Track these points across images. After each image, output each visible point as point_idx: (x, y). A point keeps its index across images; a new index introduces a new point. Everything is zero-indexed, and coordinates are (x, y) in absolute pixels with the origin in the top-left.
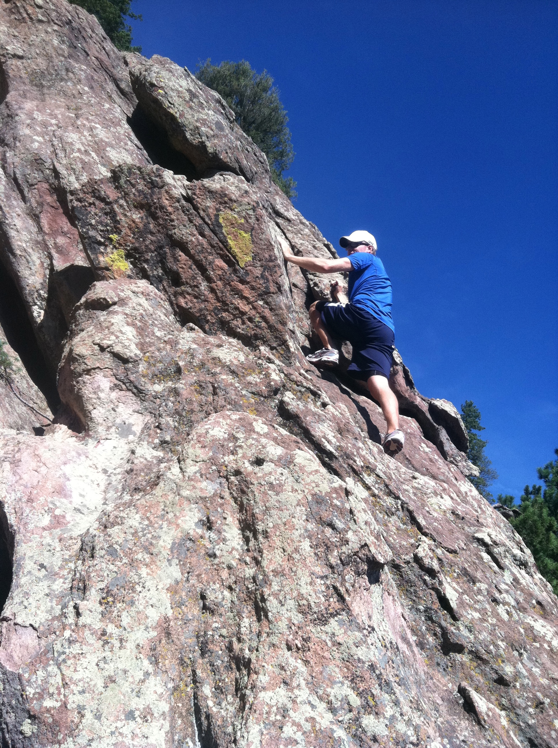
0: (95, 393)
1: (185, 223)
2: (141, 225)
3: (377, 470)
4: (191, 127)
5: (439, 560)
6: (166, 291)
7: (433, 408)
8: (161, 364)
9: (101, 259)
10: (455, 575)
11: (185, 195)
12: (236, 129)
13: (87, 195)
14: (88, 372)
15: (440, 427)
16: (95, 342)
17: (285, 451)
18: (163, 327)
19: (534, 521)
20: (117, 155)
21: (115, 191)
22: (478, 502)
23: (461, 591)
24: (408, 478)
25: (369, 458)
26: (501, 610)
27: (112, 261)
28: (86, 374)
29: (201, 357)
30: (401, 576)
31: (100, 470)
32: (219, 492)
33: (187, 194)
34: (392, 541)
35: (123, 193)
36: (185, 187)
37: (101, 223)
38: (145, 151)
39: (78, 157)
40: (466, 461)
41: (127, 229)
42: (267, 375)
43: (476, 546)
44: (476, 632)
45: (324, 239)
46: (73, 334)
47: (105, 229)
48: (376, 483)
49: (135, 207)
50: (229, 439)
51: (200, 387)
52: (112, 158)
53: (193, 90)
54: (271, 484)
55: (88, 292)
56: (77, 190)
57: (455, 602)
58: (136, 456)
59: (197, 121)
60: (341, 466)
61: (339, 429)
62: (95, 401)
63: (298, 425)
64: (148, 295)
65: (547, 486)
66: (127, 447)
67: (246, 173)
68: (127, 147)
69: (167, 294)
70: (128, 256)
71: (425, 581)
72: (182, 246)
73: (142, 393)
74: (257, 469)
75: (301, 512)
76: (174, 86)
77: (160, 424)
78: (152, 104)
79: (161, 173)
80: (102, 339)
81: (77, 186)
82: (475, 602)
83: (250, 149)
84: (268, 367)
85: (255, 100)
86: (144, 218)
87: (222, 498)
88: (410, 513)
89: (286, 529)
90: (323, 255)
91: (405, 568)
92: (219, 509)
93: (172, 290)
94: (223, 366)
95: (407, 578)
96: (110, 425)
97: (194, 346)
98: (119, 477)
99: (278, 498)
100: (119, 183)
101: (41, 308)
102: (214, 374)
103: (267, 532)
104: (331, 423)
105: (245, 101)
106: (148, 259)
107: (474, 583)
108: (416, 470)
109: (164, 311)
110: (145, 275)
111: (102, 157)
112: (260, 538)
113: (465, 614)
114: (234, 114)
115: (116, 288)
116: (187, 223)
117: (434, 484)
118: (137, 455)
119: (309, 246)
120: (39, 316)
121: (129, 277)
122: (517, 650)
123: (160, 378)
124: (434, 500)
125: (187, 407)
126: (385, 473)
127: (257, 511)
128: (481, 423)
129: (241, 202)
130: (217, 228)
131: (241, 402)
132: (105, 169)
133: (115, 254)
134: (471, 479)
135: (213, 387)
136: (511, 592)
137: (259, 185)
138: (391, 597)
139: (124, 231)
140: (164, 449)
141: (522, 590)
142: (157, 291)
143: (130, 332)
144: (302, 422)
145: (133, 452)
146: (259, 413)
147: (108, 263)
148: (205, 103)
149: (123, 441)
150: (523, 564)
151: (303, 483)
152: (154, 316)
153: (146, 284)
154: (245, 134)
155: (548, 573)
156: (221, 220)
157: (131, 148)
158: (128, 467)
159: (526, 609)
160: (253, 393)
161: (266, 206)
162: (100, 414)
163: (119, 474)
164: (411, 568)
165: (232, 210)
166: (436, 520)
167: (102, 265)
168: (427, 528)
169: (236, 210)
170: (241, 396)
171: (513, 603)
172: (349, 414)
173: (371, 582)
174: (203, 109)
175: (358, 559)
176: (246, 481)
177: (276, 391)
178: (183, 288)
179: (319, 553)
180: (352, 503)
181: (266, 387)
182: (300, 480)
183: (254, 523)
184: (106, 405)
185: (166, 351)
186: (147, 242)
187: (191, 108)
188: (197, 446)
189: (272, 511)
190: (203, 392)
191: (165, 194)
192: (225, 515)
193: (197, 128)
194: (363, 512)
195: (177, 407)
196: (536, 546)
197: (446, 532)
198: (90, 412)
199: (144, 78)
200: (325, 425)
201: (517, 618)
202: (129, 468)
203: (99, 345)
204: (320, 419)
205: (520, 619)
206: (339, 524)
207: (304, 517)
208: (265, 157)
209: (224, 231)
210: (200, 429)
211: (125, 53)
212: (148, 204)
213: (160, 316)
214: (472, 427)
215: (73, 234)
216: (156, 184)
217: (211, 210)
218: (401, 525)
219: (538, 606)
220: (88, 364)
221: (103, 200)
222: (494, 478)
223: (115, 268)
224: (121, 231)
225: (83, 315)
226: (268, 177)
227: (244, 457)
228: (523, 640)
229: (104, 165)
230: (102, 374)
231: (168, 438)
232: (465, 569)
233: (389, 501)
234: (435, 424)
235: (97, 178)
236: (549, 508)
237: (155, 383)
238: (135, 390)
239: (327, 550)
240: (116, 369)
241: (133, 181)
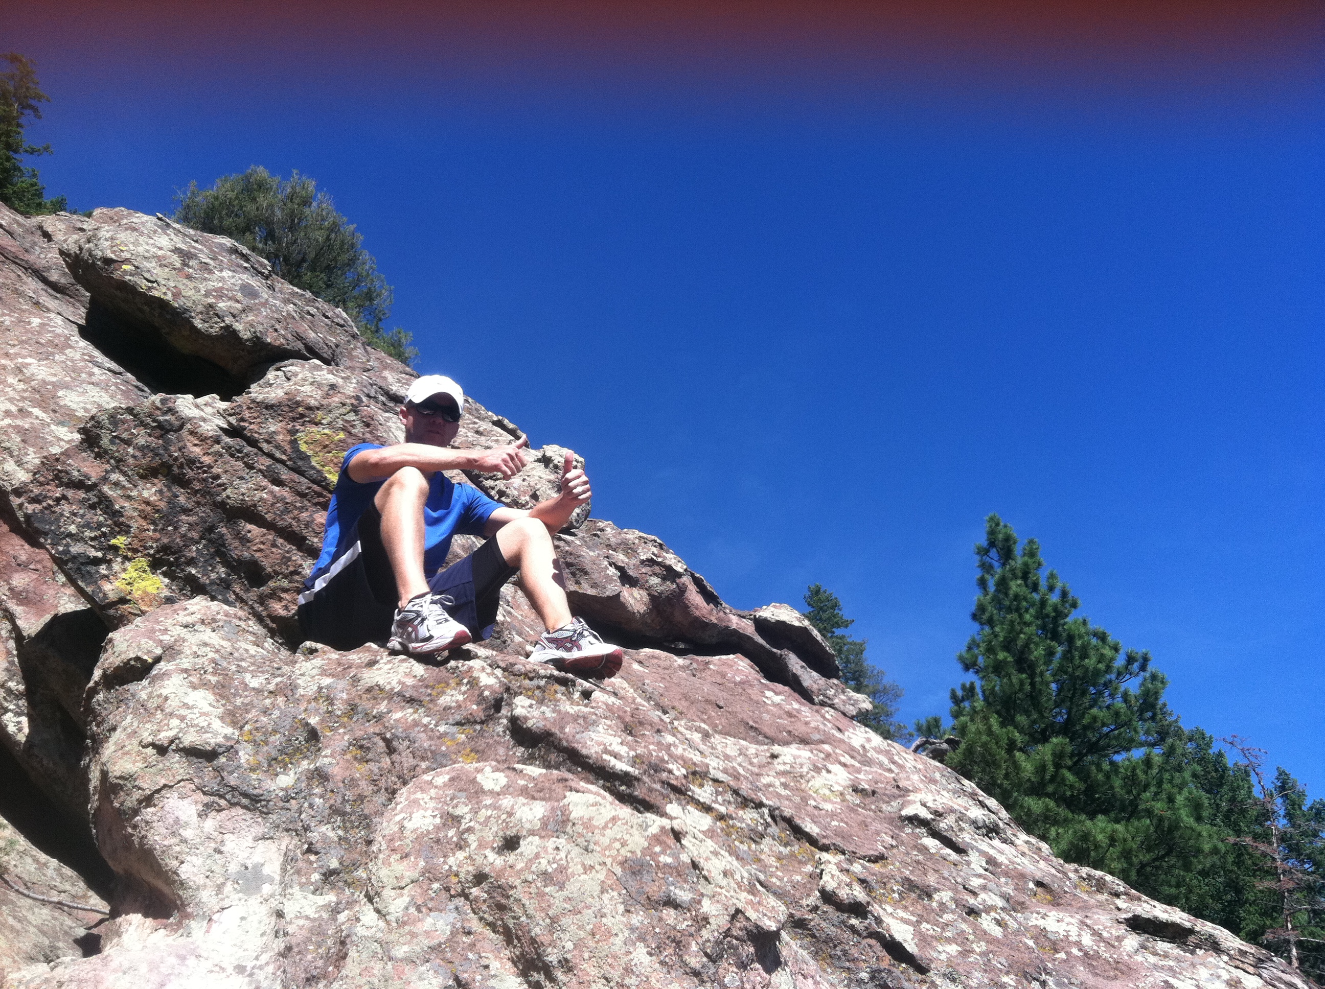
0: (173, 834)
1: (241, 473)
2: (162, 505)
3: (712, 771)
4: (200, 308)
5: (862, 881)
6: (242, 601)
7: (762, 625)
8: (278, 736)
9: (107, 587)
10: (896, 895)
11: (225, 426)
12: (278, 286)
13: (49, 487)
14: (148, 801)
15: (785, 652)
16: (145, 742)
17: (548, 805)
18: (259, 667)
19: (984, 745)
20: (81, 399)
21: (98, 462)
22: (887, 753)
23: (914, 919)
24: (765, 760)
25: (691, 756)
26: (986, 922)
27: (129, 584)
28: (146, 807)
29: (345, 696)
30: (813, 936)
31: (230, 970)
32: (459, 925)
33: (229, 424)
34: (778, 883)
35: (112, 461)
36: (223, 414)
37: (88, 525)
38: (129, 375)
39: (10, 425)
40: (843, 692)
41: (139, 519)
42: (473, 683)
43: (910, 831)
44: (963, 978)
45: (490, 413)
46: (98, 742)
47: (97, 533)
48: (718, 793)
49: (142, 477)
50: (444, 825)
51: (361, 748)
52: (74, 406)
53: (183, 247)
54: (545, 873)
55: (103, 657)
56: (26, 484)
57: (912, 943)
58: (288, 919)
59: (206, 296)
60: (651, 790)
61: (626, 727)
62: (177, 849)
63: (555, 747)
64: (214, 620)
65: (982, 678)
66: (264, 910)
67: (320, 352)
68: (94, 379)
69: (247, 604)
70: (155, 565)
71: (852, 928)
72: (250, 513)
73: (260, 801)
74: (511, 857)
75: (612, 902)
76: (148, 251)
77: (311, 844)
78: (118, 293)
79: (171, 405)
80: (154, 733)
81: (22, 476)
82: (943, 929)
83: (313, 311)
84: (470, 668)
85: (293, 223)
86: (165, 489)
87: (469, 933)
88: (789, 821)
89: (597, 942)
90: (497, 441)
91: (814, 920)
92: (471, 956)
93: (252, 595)
94: (391, 696)
95: (824, 936)
96: (221, 880)
97: (327, 681)
98: (270, 969)
99: (565, 893)
100: (100, 447)
101: (18, 714)
102: (379, 718)
103: (566, 960)
104: (608, 722)
105: (278, 233)
106: (193, 558)
107: (930, 896)
108: (773, 741)
109: (251, 638)
110: (196, 588)
111: (54, 411)
112: (559, 975)
113: (935, 955)
114: (266, 262)
115: (153, 631)
116: (244, 473)
117: (809, 754)
118: (289, 916)
119: (469, 434)
120: (20, 730)
121: (169, 601)
122: (1035, 979)
123: (283, 760)
124: (818, 782)
125: (349, 795)
126: (725, 771)
127: (537, 930)
128: (845, 613)
129: (329, 405)
130: (300, 463)
131: (444, 748)
132: (66, 429)
133: (131, 571)
134: (863, 718)
135: (385, 739)
136: (991, 885)
137: (348, 363)
138: (810, 981)
139: (134, 525)
140: (333, 886)
141: (1006, 874)
142: (226, 607)
143: (202, 699)
144: (560, 740)
145: (280, 915)
146: (480, 754)
147: (121, 591)
148: (211, 262)
149: (254, 901)
150: (991, 831)
151: (598, 849)
152: (236, 655)
153: (204, 603)
154: (296, 289)
155: (1037, 820)
156: (303, 448)
157: (103, 377)
158: (279, 945)
159: (1023, 903)
160: (458, 724)
161: (372, 394)
162: (195, 870)
163: (267, 963)
164: (825, 917)
165: (316, 424)
166: (833, 815)
167: (112, 596)
168: (824, 837)
169: (324, 421)
170: (439, 738)
171: (1000, 903)
172: (632, 691)
173: (769, 970)
174: (211, 272)
175: (735, 942)
176: (499, 887)
177: (497, 705)
178: (271, 584)
179: (667, 960)
180: (693, 848)
181: (478, 704)
182: (591, 846)
183: (538, 955)
184: (202, 848)
185: (279, 708)
186: (183, 530)
187: (189, 277)
188: (392, 860)
189: (564, 921)
190: (370, 756)
191: (190, 437)
192: (484, 962)
193: (211, 306)
194: (713, 858)
195: (332, 802)
196: (1002, 784)
197: (855, 829)
198: (175, 873)
199: (90, 255)
200: (600, 728)
201: (1016, 926)
202: (283, 946)
203: (153, 745)
204: (588, 723)
205: (1020, 924)
206: (683, 895)
207: (621, 908)
208: (344, 315)
209: (314, 463)
210: (386, 826)
211: (40, 218)
212: (163, 464)
213: (247, 650)
214: (833, 626)
215: (39, 562)
216: (168, 427)
217: (280, 437)
218: (782, 849)
219: (1040, 890)
220: (145, 786)
221: (79, 485)
222: (897, 696)
223: (137, 594)
224: (129, 527)
225: (107, 701)
226: (359, 345)
227: (481, 845)
228: (1037, 958)
229: (61, 423)
230: (176, 795)
231: (334, 864)
232: (908, 879)
233: (749, 816)
234: (774, 650)
235: (55, 450)
236: (998, 713)
237: (277, 775)
238: (245, 801)
239: (679, 947)
240: (199, 777)
241: (125, 436)
